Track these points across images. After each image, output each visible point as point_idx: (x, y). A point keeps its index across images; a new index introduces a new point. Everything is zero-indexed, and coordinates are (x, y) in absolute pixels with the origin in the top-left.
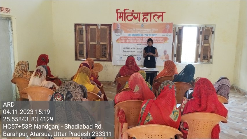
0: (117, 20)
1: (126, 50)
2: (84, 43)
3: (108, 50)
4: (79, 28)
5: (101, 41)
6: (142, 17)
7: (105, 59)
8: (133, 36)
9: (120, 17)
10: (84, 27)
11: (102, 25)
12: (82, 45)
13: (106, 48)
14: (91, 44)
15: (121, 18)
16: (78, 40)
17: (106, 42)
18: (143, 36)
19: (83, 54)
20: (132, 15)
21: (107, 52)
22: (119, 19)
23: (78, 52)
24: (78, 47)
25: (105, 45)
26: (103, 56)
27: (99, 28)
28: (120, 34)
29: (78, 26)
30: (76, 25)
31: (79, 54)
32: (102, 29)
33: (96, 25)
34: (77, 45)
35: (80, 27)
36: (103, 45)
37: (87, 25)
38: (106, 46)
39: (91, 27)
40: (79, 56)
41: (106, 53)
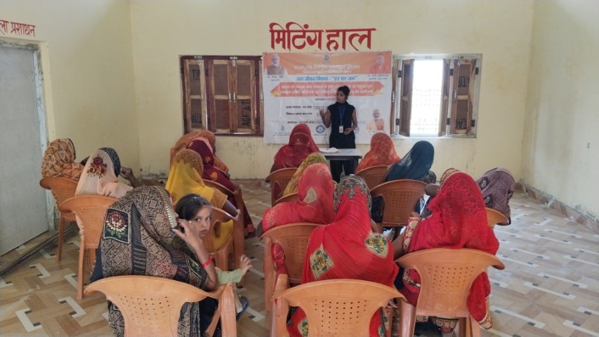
0: (273, 46)
1: (293, 110)
2: (203, 97)
3: (254, 112)
4: (190, 66)
5: (239, 94)
6: (325, 41)
7: (248, 131)
8: (307, 81)
9: (278, 41)
10: (201, 64)
11: (240, 58)
12: (198, 102)
13: (249, 109)
14: (216, 100)
15: (281, 42)
16: (188, 90)
17: (249, 94)
18: (329, 81)
19: (201, 122)
20: (303, 37)
21: (252, 115)
22: (275, 43)
23: (189, 116)
24: (189, 106)
25: (248, 101)
26: (243, 124)
27: (234, 65)
28: (278, 78)
29: (187, 61)
30: (183, 59)
31: (192, 122)
32: (239, 66)
33: (227, 58)
34: (187, 101)
35: (193, 62)
36: (243, 101)
37: (208, 59)
38: (250, 103)
39: (216, 62)
40: (193, 127)
41: (250, 119)
